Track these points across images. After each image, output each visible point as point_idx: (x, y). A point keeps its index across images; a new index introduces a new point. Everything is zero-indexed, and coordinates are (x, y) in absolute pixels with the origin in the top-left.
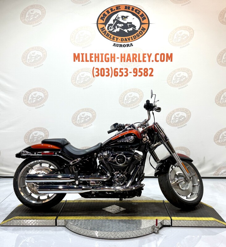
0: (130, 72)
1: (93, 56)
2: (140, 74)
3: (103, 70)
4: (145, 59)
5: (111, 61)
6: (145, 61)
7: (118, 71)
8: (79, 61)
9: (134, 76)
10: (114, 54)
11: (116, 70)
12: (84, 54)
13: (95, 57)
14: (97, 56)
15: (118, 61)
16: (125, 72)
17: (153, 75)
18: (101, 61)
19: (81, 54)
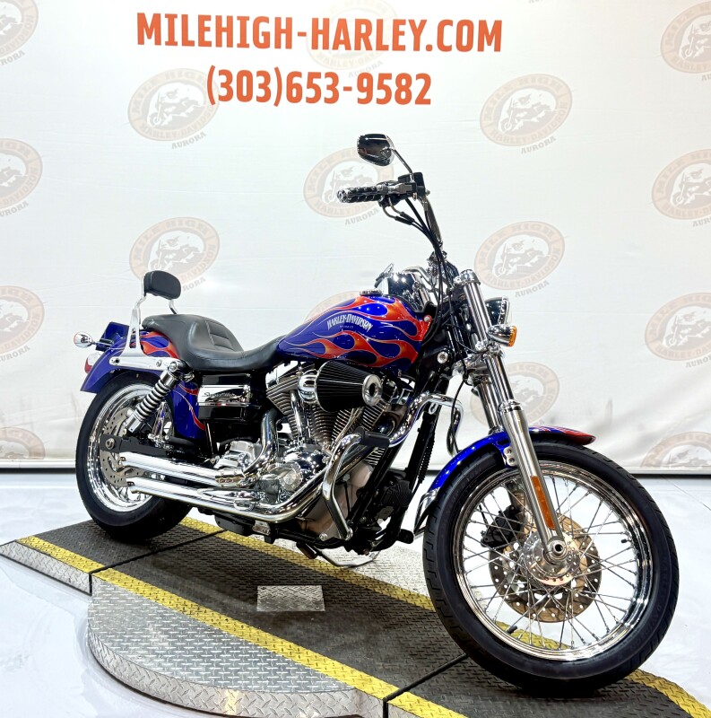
1: (211, 24)
2: (382, 94)
4: (402, 40)
5: (278, 46)
6: (403, 48)
7: (303, 81)
8: (158, 42)
9: (360, 101)
10: (289, 21)
11: (296, 80)
14: (226, 27)
15: (301, 44)
16: (328, 86)
17: (430, 100)
18: (238, 44)
19: (167, 16)
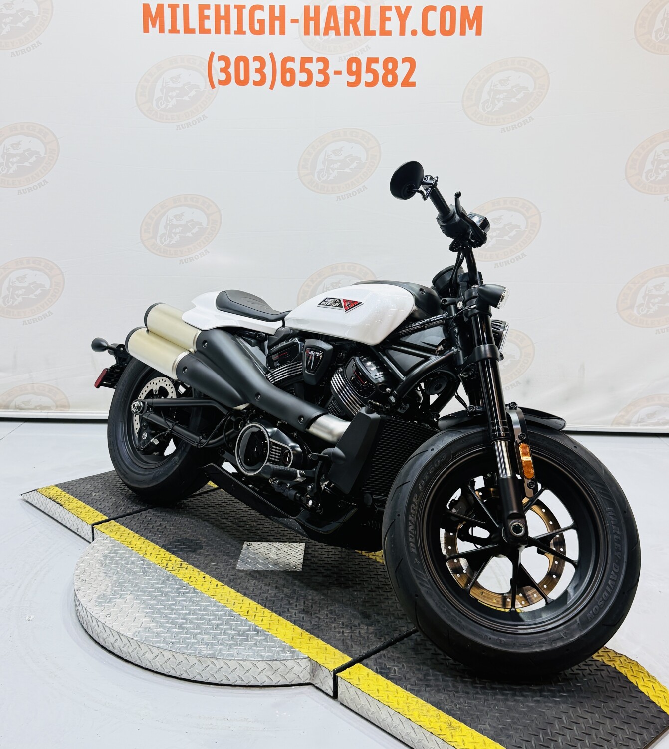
0: (338, 73)
1: (210, 13)
2: (369, 78)
3: (242, 64)
4: (388, 26)
5: (272, 32)
6: (389, 33)
7: (296, 66)
8: (162, 30)
9: (350, 84)
10: (282, 9)
11: (289, 65)
12: (177, 6)
13: (218, 18)
14: (224, 15)
15: (294, 30)
16: (319, 70)
17: (415, 82)
18: (235, 31)
19: (169, 6)
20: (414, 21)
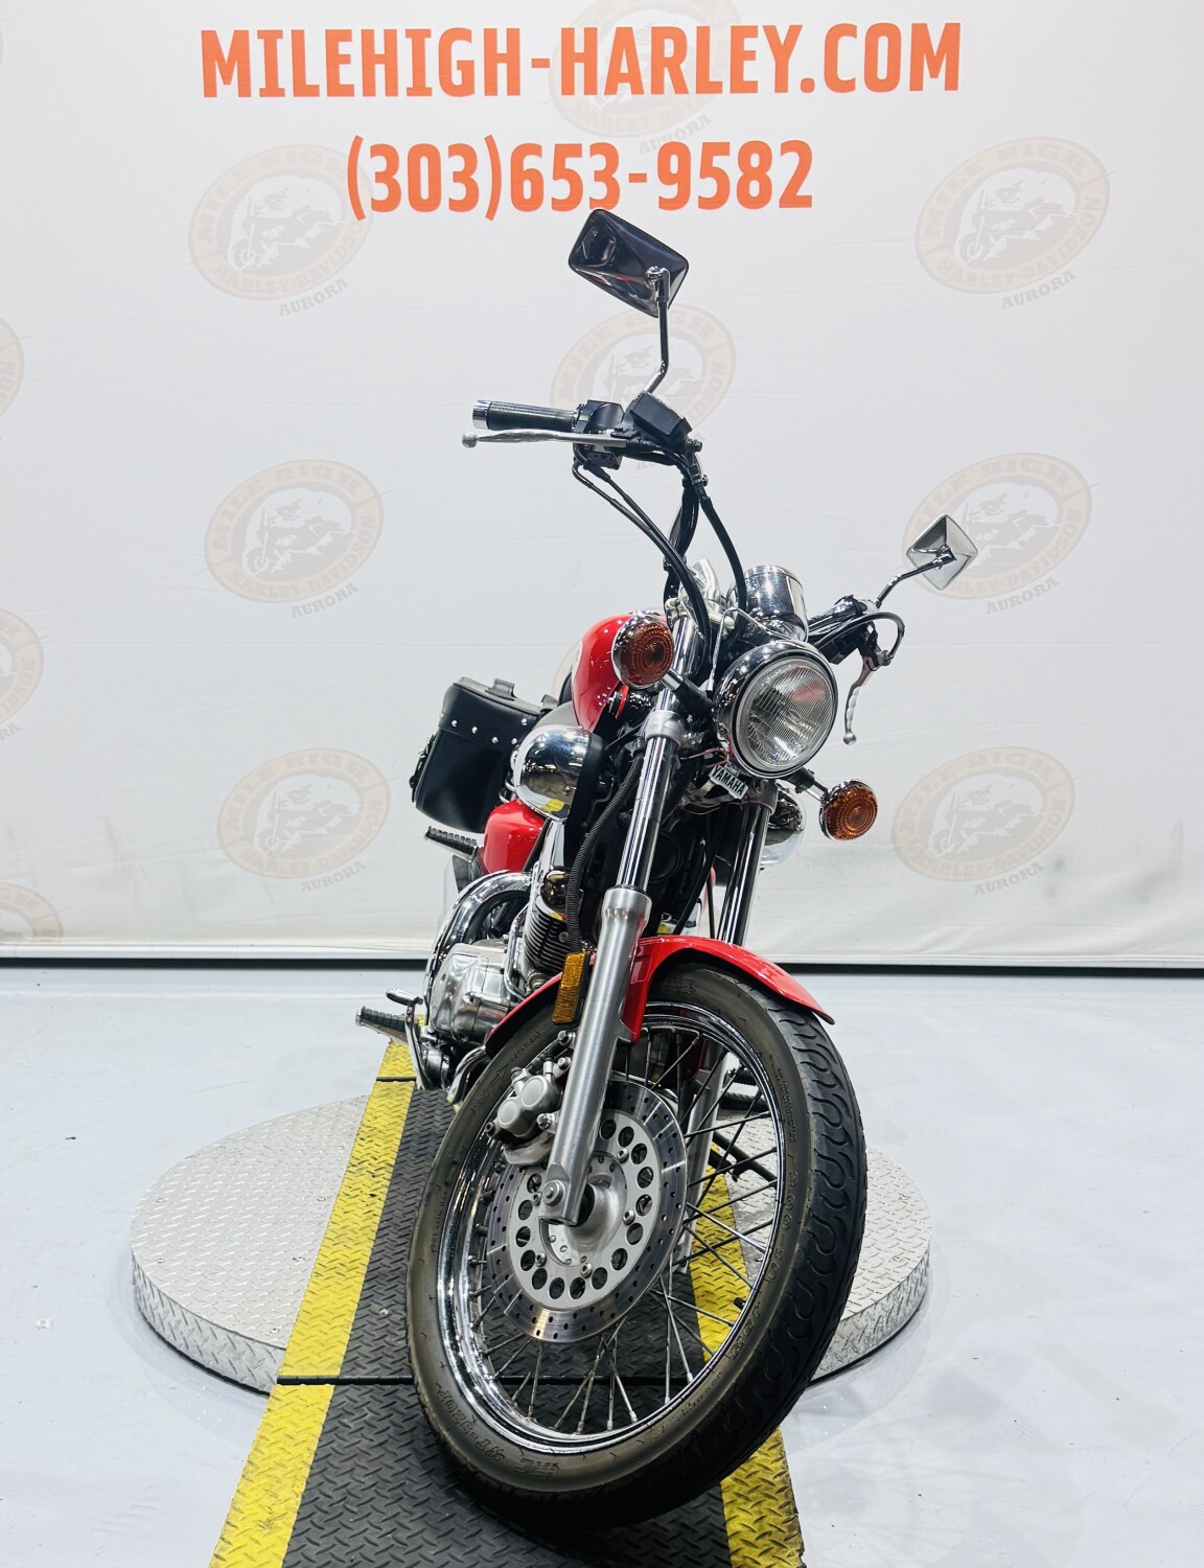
0: (638, 178)
1: (352, 48)
2: (708, 187)
3: (424, 162)
4: (749, 72)
5: (491, 89)
6: (752, 87)
7: (544, 164)
8: (245, 90)
9: (665, 202)
10: (513, 36)
11: (530, 162)
12: (279, 34)
13: (369, 60)
14: (382, 52)
15: (539, 84)
16: (596, 172)
17: (810, 197)
18: (408, 89)
19: (261, 34)
20: (807, 60)
